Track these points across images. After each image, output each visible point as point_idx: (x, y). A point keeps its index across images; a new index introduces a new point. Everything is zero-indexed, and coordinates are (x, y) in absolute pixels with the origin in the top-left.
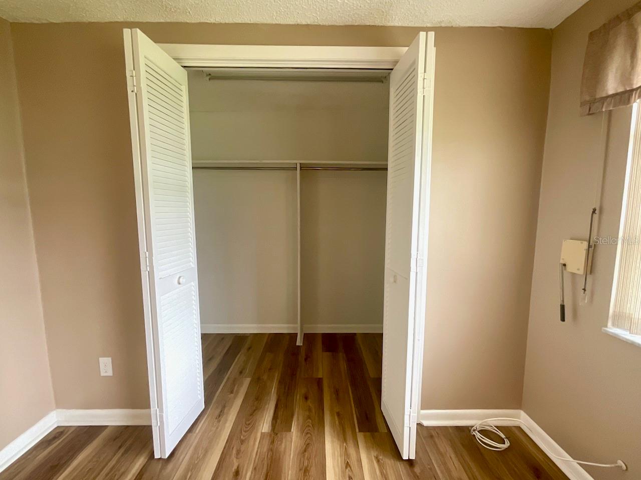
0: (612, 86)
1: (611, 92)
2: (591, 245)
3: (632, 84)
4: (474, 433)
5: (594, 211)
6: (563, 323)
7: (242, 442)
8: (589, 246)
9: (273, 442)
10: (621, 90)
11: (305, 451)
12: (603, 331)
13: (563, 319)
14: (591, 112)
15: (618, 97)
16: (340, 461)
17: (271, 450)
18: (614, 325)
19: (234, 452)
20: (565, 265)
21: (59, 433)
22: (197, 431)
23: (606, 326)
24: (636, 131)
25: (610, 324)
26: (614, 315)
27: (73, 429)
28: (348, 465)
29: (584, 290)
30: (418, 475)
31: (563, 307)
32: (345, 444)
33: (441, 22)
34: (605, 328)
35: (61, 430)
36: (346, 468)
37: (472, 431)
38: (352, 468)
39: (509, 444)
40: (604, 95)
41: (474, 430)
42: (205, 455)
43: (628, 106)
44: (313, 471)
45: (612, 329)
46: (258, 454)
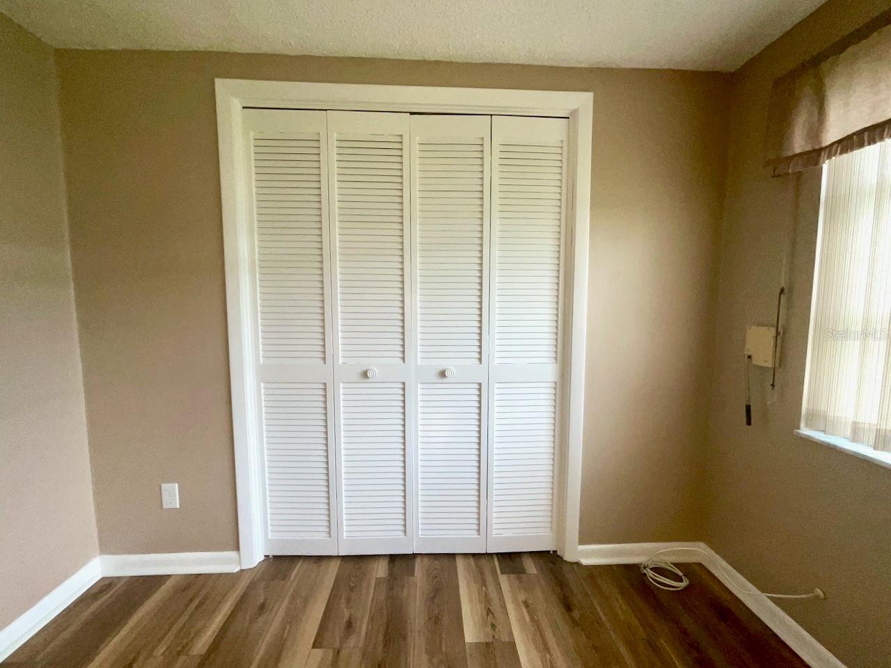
0: (799, 144)
1: (798, 151)
2: (779, 331)
3: (820, 143)
4: (645, 571)
5: (782, 291)
6: (749, 427)
7: (352, 589)
8: (777, 333)
9: (392, 588)
10: (809, 148)
11: (434, 597)
12: (795, 433)
13: (749, 423)
14: (776, 174)
15: (805, 157)
16: (479, 608)
17: (390, 597)
18: (807, 425)
19: (343, 601)
20: (750, 357)
21: (105, 585)
22: (292, 578)
23: (799, 428)
24: (827, 197)
25: (802, 425)
26: (808, 414)
27: (123, 582)
28: (489, 612)
29: (773, 385)
30: (577, 619)
31: (748, 409)
32: (484, 588)
33: (598, 63)
34: (798, 431)
35: (107, 582)
36: (488, 615)
37: (642, 569)
38: (495, 615)
39: (688, 583)
40: (790, 154)
41: (645, 568)
42: (305, 607)
43: (818, 167)
44: (446, 619)
45: (805, 431)
46: (375, 602)
